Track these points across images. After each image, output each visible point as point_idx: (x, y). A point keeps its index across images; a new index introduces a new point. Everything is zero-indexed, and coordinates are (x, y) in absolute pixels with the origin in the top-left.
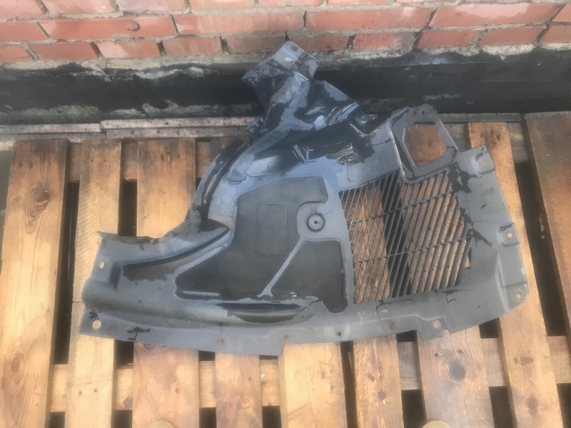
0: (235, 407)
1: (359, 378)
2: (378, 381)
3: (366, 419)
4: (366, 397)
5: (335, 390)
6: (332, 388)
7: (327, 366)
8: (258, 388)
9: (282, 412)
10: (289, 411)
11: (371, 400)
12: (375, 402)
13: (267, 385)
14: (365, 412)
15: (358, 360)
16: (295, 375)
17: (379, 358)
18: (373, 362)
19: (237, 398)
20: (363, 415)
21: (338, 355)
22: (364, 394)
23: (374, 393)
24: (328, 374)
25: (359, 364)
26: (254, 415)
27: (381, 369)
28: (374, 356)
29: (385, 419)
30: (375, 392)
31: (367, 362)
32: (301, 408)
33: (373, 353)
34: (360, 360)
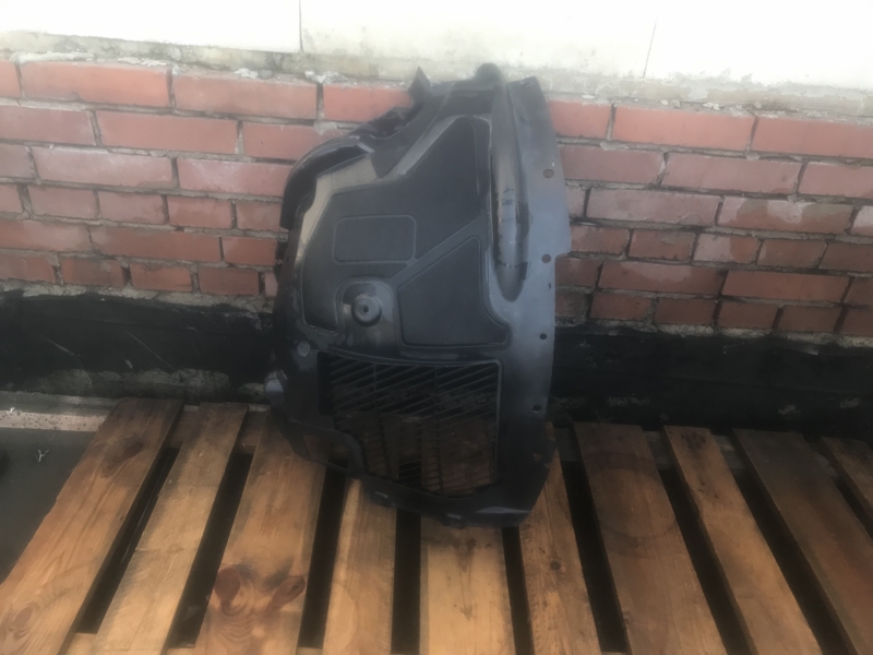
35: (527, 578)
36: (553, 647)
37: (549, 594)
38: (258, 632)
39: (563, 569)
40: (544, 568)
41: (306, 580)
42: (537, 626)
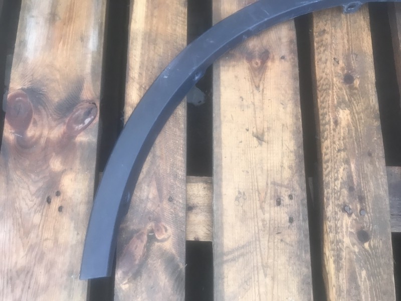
0: (145, 238)
1: (330, 209)
2: (357, 216)
3: (338, 269)
4: (339, 236)
5: (294, 224)
6: (291, 220)
7: (284, 189)
8: (182, 214)
9: (216, 251)
10: (225, 250)
11: (347, 241)
12: (354, 244)
13: (194, 211)
14: (338, 259)
15: (328, 183)
16: (237, 199)
17: (359, 184)
18: (351, 189)
19: (150, 226)
20: (334, 262)
21: (301, 176)
22: (337, 233)
23: (351, 233)
24: (286, 200)
25: (330, 191)
26: (174, 251)
27: (362, 199)
28: (352, 181)
29: (367, 270)
30: (352, 230)
31: (341, 188)
32: (243, 247)
33: (350, 176)
34: (332, 185)
35: (319, 94)
36: (341, 170)
37: (341, 111)
38: (56, 164)
39: (357, 83)
40: (337, 82)
41: (98, 104)
42: (327, 148)
